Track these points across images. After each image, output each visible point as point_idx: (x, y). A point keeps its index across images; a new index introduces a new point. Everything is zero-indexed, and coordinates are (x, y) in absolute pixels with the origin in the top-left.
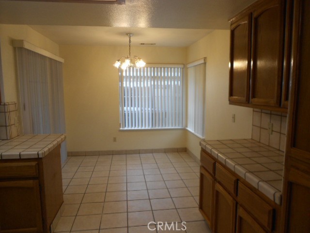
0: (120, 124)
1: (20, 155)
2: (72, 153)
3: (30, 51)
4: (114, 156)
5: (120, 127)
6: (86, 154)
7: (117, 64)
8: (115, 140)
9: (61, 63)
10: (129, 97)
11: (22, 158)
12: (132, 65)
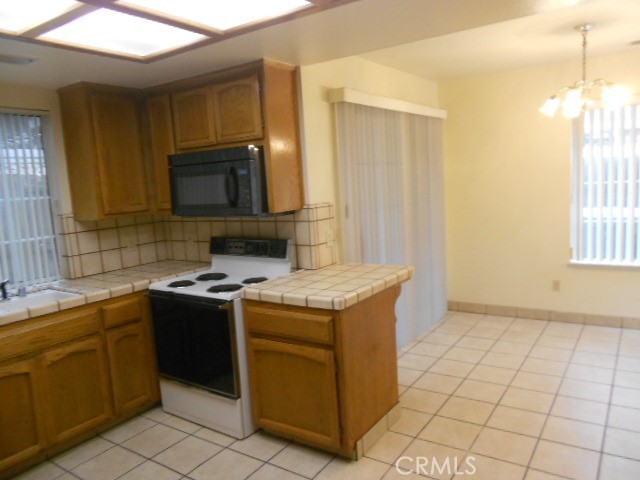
0: (571, 250)
1: (307, 301)
2: (458, 304)
3: (361, 106)
4: (552, 323)
5: (571, 257)
6: (486, 311)
7: (548, 108)
8: (556, 286)
9: (439, 120)
10: (599, 183)
11: (310, 305)
12: (590, 103)
